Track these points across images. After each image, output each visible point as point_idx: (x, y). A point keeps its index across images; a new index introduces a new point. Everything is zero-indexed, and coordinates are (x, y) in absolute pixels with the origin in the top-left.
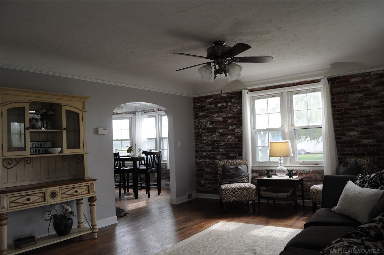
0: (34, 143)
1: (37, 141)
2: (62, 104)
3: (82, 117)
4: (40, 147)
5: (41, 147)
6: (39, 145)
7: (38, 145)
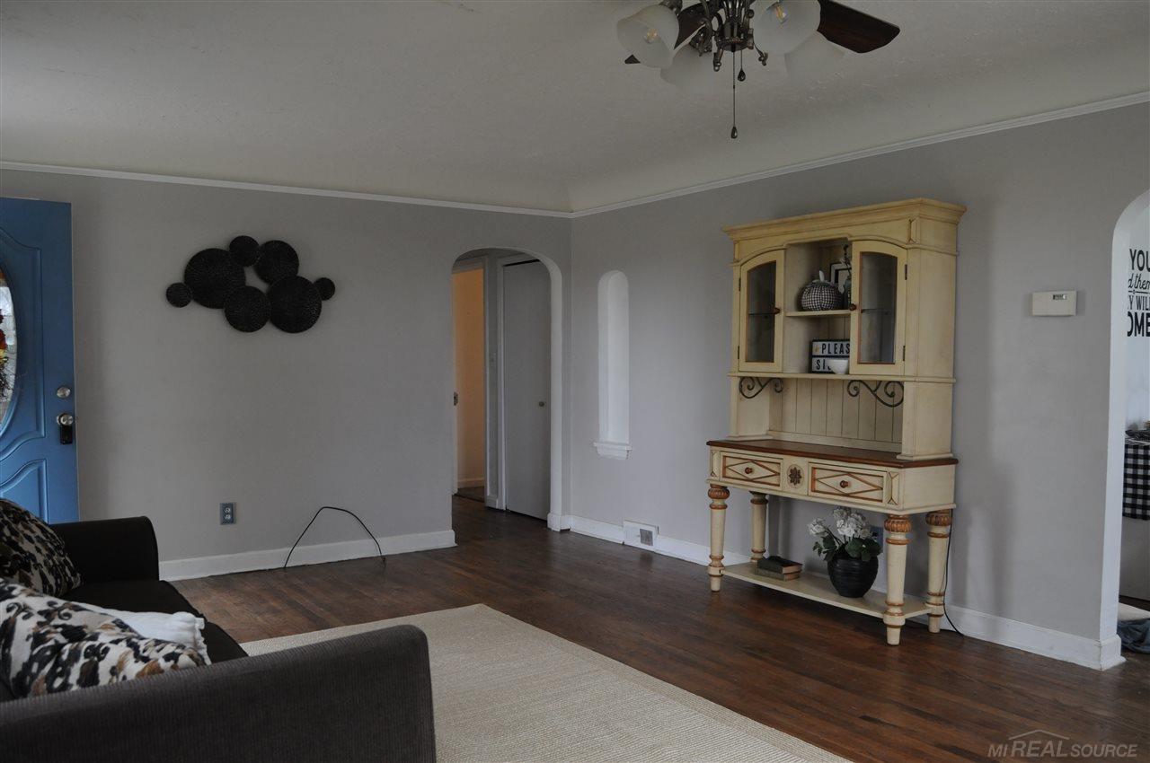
0: (827, 343)
1: (833, 341)
2: (849, 239)
3: (906, 266)
4: (838, 354)
5: (842, 354)
6: (838, 351)
7: (835, 348)
